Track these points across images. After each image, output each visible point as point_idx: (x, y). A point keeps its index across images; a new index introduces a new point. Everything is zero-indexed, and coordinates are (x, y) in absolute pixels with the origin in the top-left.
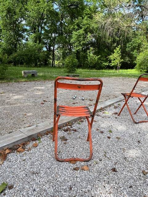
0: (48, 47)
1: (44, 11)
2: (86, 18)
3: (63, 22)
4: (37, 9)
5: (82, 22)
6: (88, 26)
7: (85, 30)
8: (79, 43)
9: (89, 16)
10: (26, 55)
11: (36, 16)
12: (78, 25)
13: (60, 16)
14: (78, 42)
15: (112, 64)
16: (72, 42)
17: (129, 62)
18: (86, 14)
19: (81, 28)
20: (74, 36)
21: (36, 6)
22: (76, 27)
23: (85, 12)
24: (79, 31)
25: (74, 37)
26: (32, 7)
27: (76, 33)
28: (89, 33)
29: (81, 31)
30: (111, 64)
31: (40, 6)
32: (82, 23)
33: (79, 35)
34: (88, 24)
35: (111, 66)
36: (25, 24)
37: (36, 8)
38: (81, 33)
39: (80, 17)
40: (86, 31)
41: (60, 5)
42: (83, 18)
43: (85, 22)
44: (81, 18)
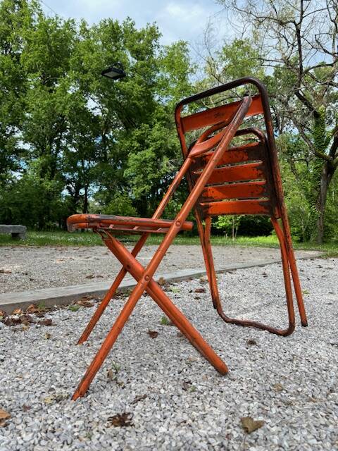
0: (73, 189)
1: (64, 108)
2: (157, 126)
3: (109, 138)
4: (49, 104)
5: (150, 134)
6: (163, 142)
7: (157, 151)
8: (143, 178)
9: (164, 122)
10: (16, 204)
11: (45, 120)
12: (141, 141)
13: (102, 124)
14: (142, 175)
15: (221, 225)
16: (126, 175)
17: (259, 221)
18: (159, 119)
19: (148, 147)
20: (131, 162)
21: (45, 99)
22: (137, 144)
23: (155, 115)
24: (143, 152)
25: (131, 164)
26: (38, 101)
27: (136, 157)
28: (164, 157)
29: (149, 153)
30: (217, 223)
31: (54, 99)
32: (149, 137)
33: (144, 161)
34: (162, 139)
35: (218, 228)
36: (20, 139)
37: (46, 102)
38: (147, 156)
39: (145, 125)
40: (159, 153)
41: (102, 102)
42: (151, 127)
43: (155, 133)
44: (148, 125)
